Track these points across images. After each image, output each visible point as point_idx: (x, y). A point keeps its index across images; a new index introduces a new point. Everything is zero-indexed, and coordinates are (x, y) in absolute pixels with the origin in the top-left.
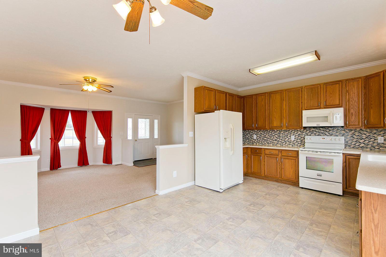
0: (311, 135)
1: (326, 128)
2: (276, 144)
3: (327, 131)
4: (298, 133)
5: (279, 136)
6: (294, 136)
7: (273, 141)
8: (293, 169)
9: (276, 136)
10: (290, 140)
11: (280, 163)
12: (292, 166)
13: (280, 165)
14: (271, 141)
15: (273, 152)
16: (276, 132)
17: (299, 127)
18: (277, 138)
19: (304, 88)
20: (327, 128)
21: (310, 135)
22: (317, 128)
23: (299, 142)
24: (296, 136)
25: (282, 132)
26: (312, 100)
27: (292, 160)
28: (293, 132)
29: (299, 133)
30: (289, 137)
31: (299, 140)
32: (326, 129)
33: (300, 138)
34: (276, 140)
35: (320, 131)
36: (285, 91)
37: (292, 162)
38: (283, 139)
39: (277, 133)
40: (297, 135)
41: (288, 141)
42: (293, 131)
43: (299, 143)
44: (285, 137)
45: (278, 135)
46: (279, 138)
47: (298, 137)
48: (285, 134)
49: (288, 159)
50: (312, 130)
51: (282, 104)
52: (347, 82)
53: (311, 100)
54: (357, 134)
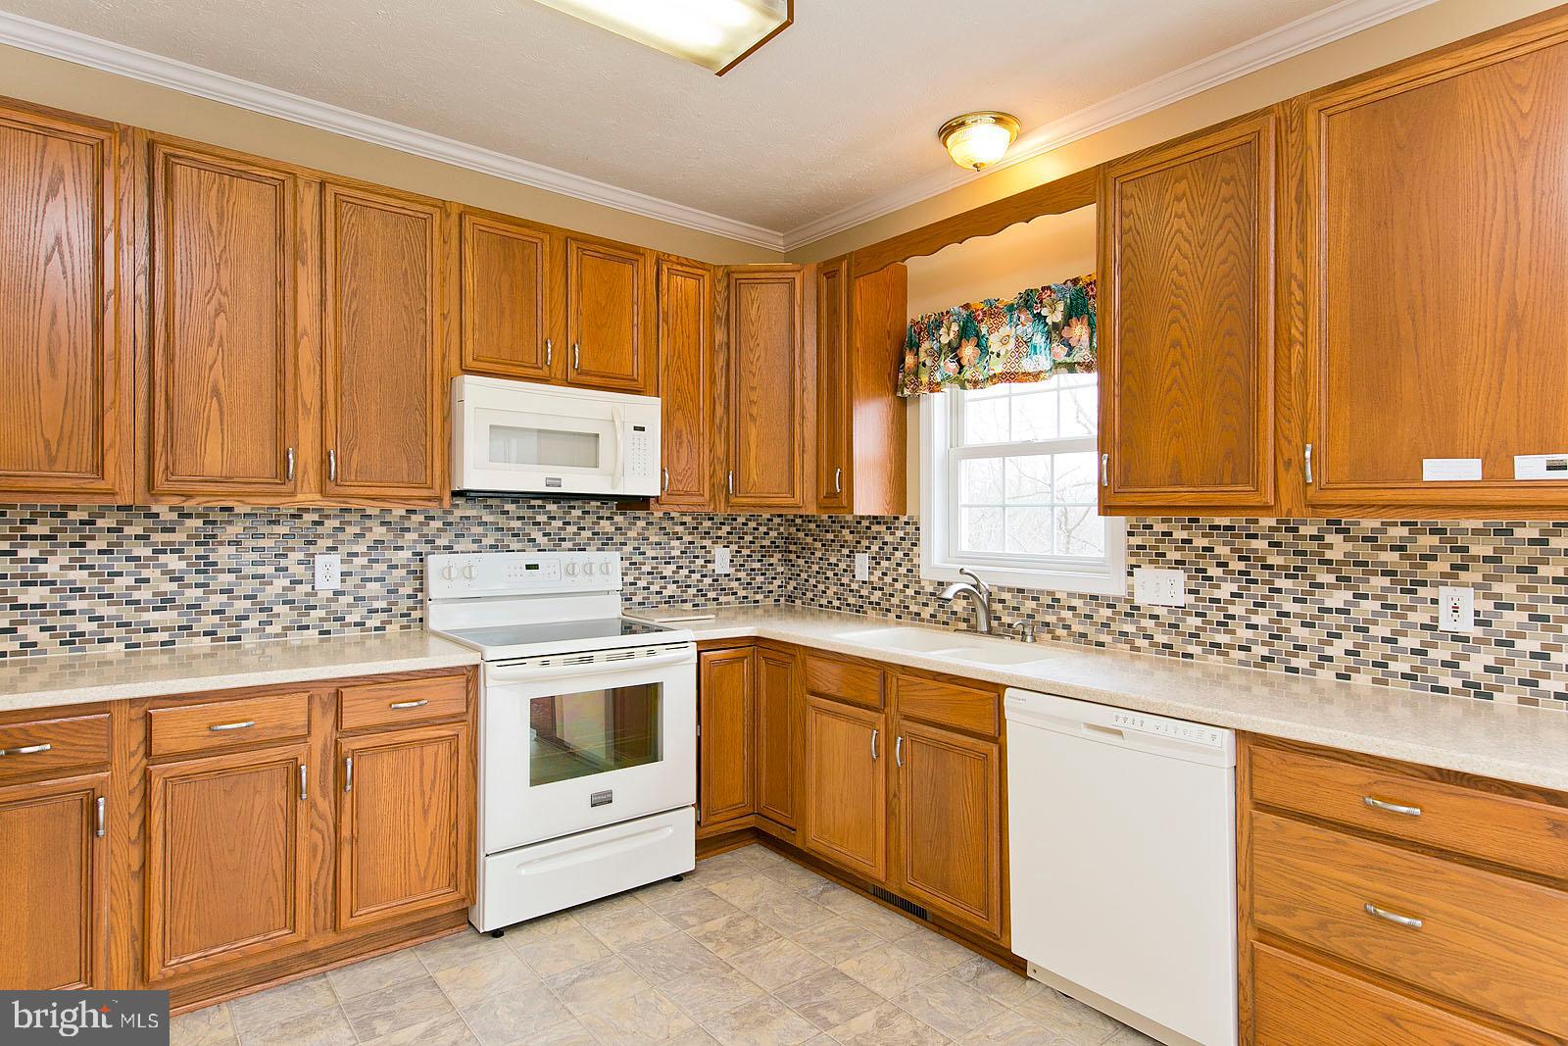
0: (456, 548)
1: (533, 502)
2: (165, 636)
3: (539, 524)
4: (370, 537)
5: (206, 566)
6: (335, 559)
7: (128, 614)
8: (431, 820)
9: (174, 562)
10: (306, 588)
11: (319, 800)
12: (423, 793)
13: (322, 817)
14: (104, 609)
15: (234, 721)
16: (173, 530)
17: (425, 493)
18: (174, 586)
19: (454, 218)
20: (539, 502)
21: (449, 548)
22: (490, 502)
23: (377, 598)
24: (356, 555)
25: (234, 530)
26: (507, 312)
27: (429, 750)
28: (332, 524)
29: (379, 532)
30: (299, 571)
31: (373, 587)
32: (534, 507)
33: (379, 569)
34: (165, 602)
35: (502, 521)
36: (315, 188)
37: (429, 762)
38: (248, 586)
39: (179, 537)
40: (361, 548)
41: (284, 603)
42: (328, 517)
43: (377, 605)
44: (260, 570)
45: (193, 551)
46: (201, 579)
47: (364, 561)
48: (261, 543)
49: (396, 747)
50: (458, 513)
51: (283, 285)
52: (665, 267)
53: (502, 313)
54: (653, 539)
